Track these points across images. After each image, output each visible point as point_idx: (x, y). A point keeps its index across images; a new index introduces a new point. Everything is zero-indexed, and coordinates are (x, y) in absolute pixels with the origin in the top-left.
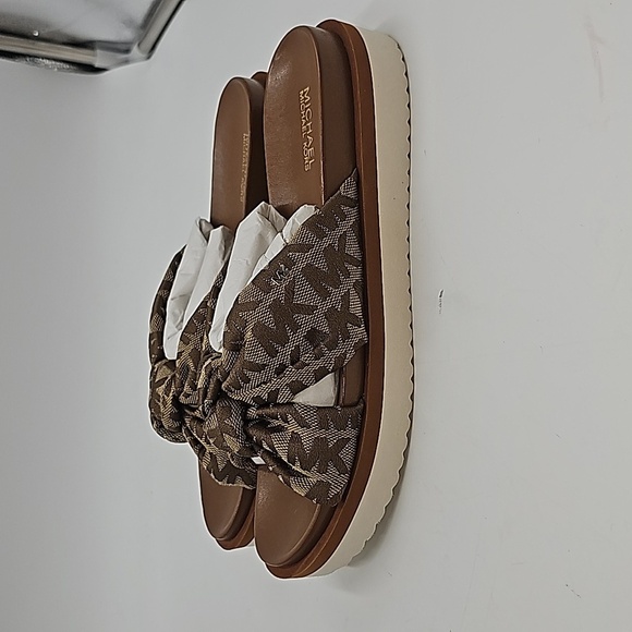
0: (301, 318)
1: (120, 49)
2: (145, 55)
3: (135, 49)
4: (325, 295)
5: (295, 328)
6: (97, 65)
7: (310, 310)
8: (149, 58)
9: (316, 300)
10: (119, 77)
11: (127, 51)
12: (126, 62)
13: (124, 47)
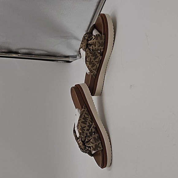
0: (84, 129)
1: (74, 57)
2: (80, 58)
3: (78, 57)
4: (86, 124)
5: (84, 130)
6: (70, 61)
7: (85, 127)
8: (81, 58)
9: (85, 125)
10: (75, 63)
11: (76, 57)
12: (76, 59)
13: (75, 57)
